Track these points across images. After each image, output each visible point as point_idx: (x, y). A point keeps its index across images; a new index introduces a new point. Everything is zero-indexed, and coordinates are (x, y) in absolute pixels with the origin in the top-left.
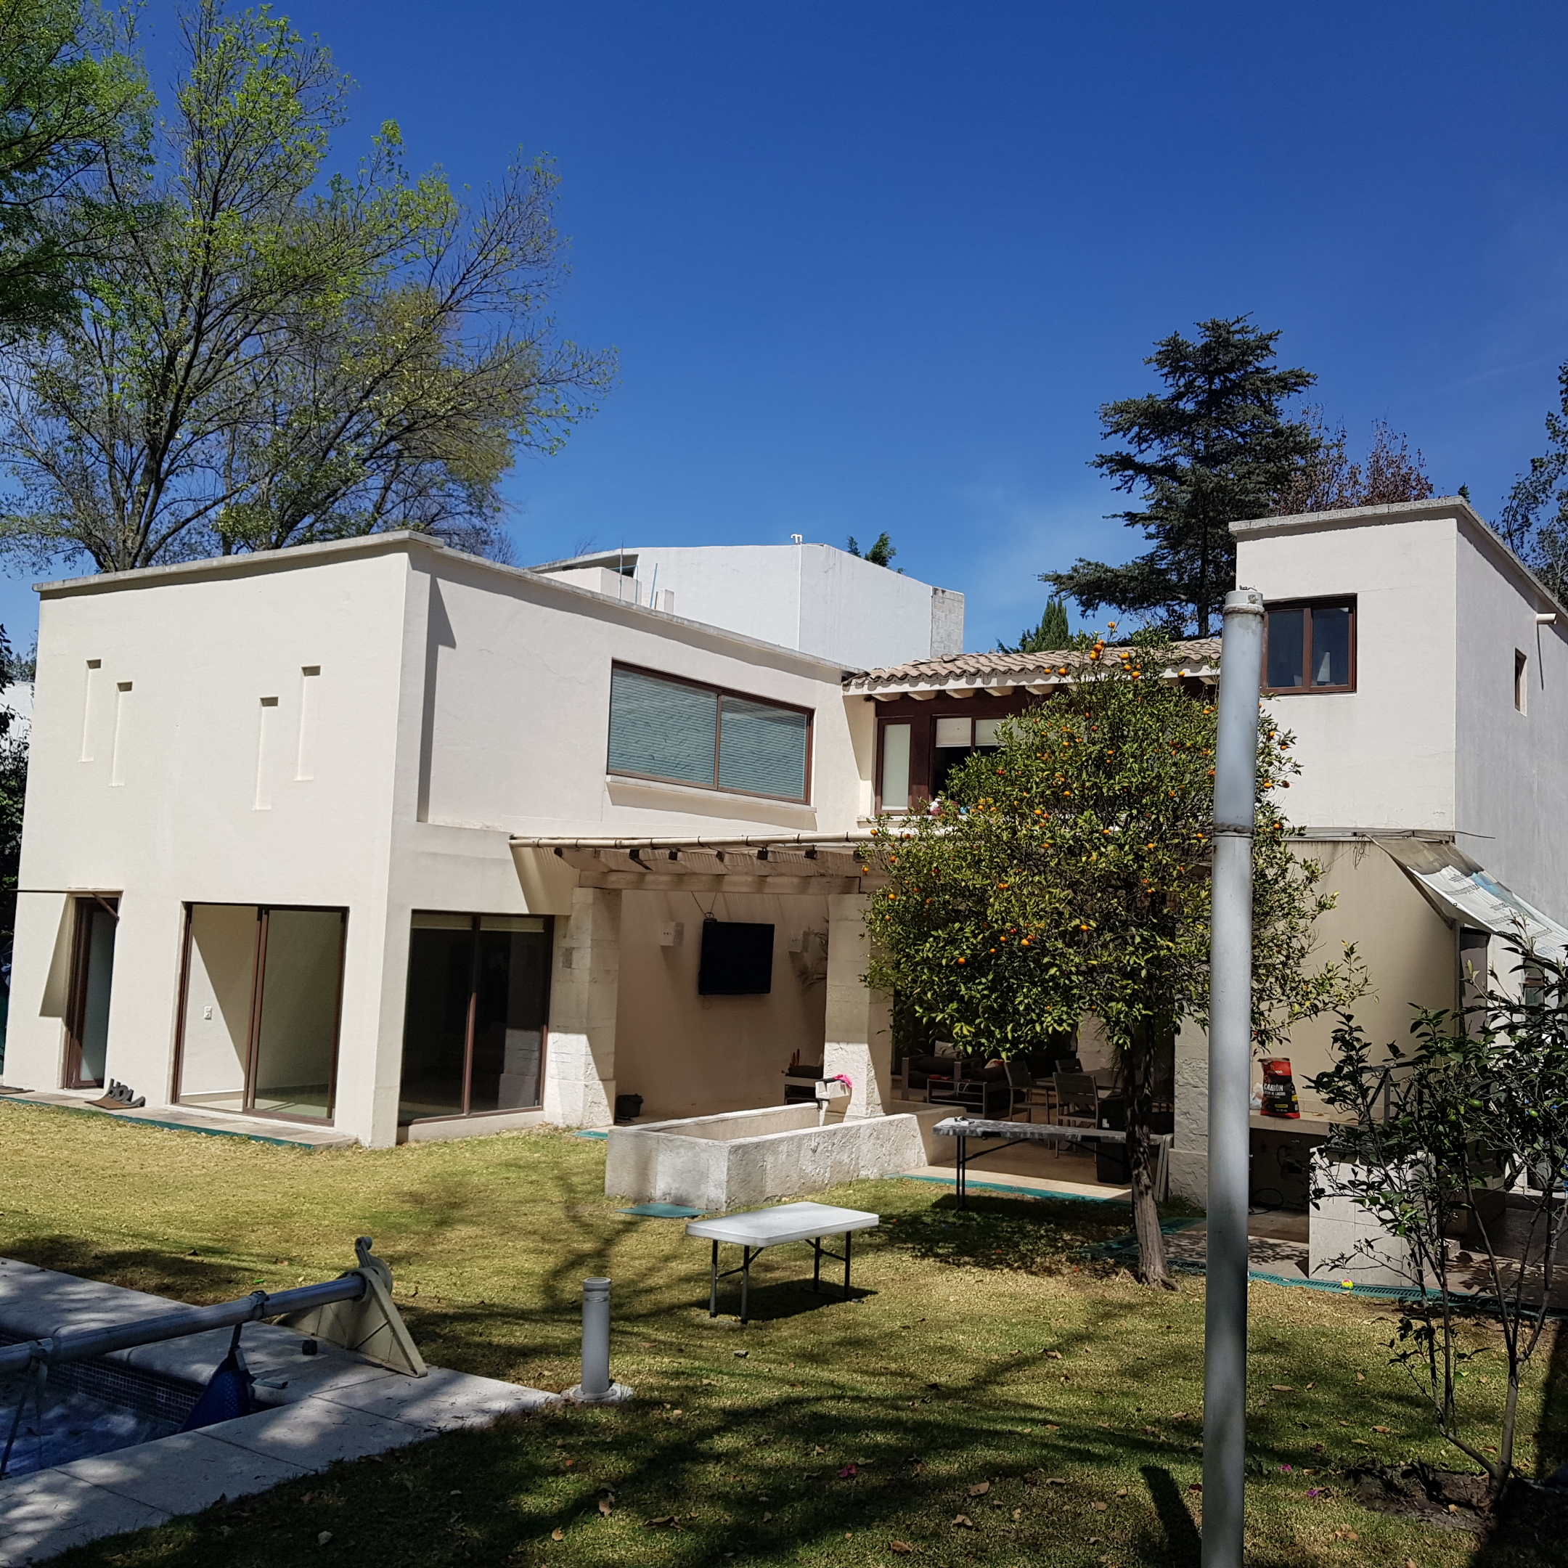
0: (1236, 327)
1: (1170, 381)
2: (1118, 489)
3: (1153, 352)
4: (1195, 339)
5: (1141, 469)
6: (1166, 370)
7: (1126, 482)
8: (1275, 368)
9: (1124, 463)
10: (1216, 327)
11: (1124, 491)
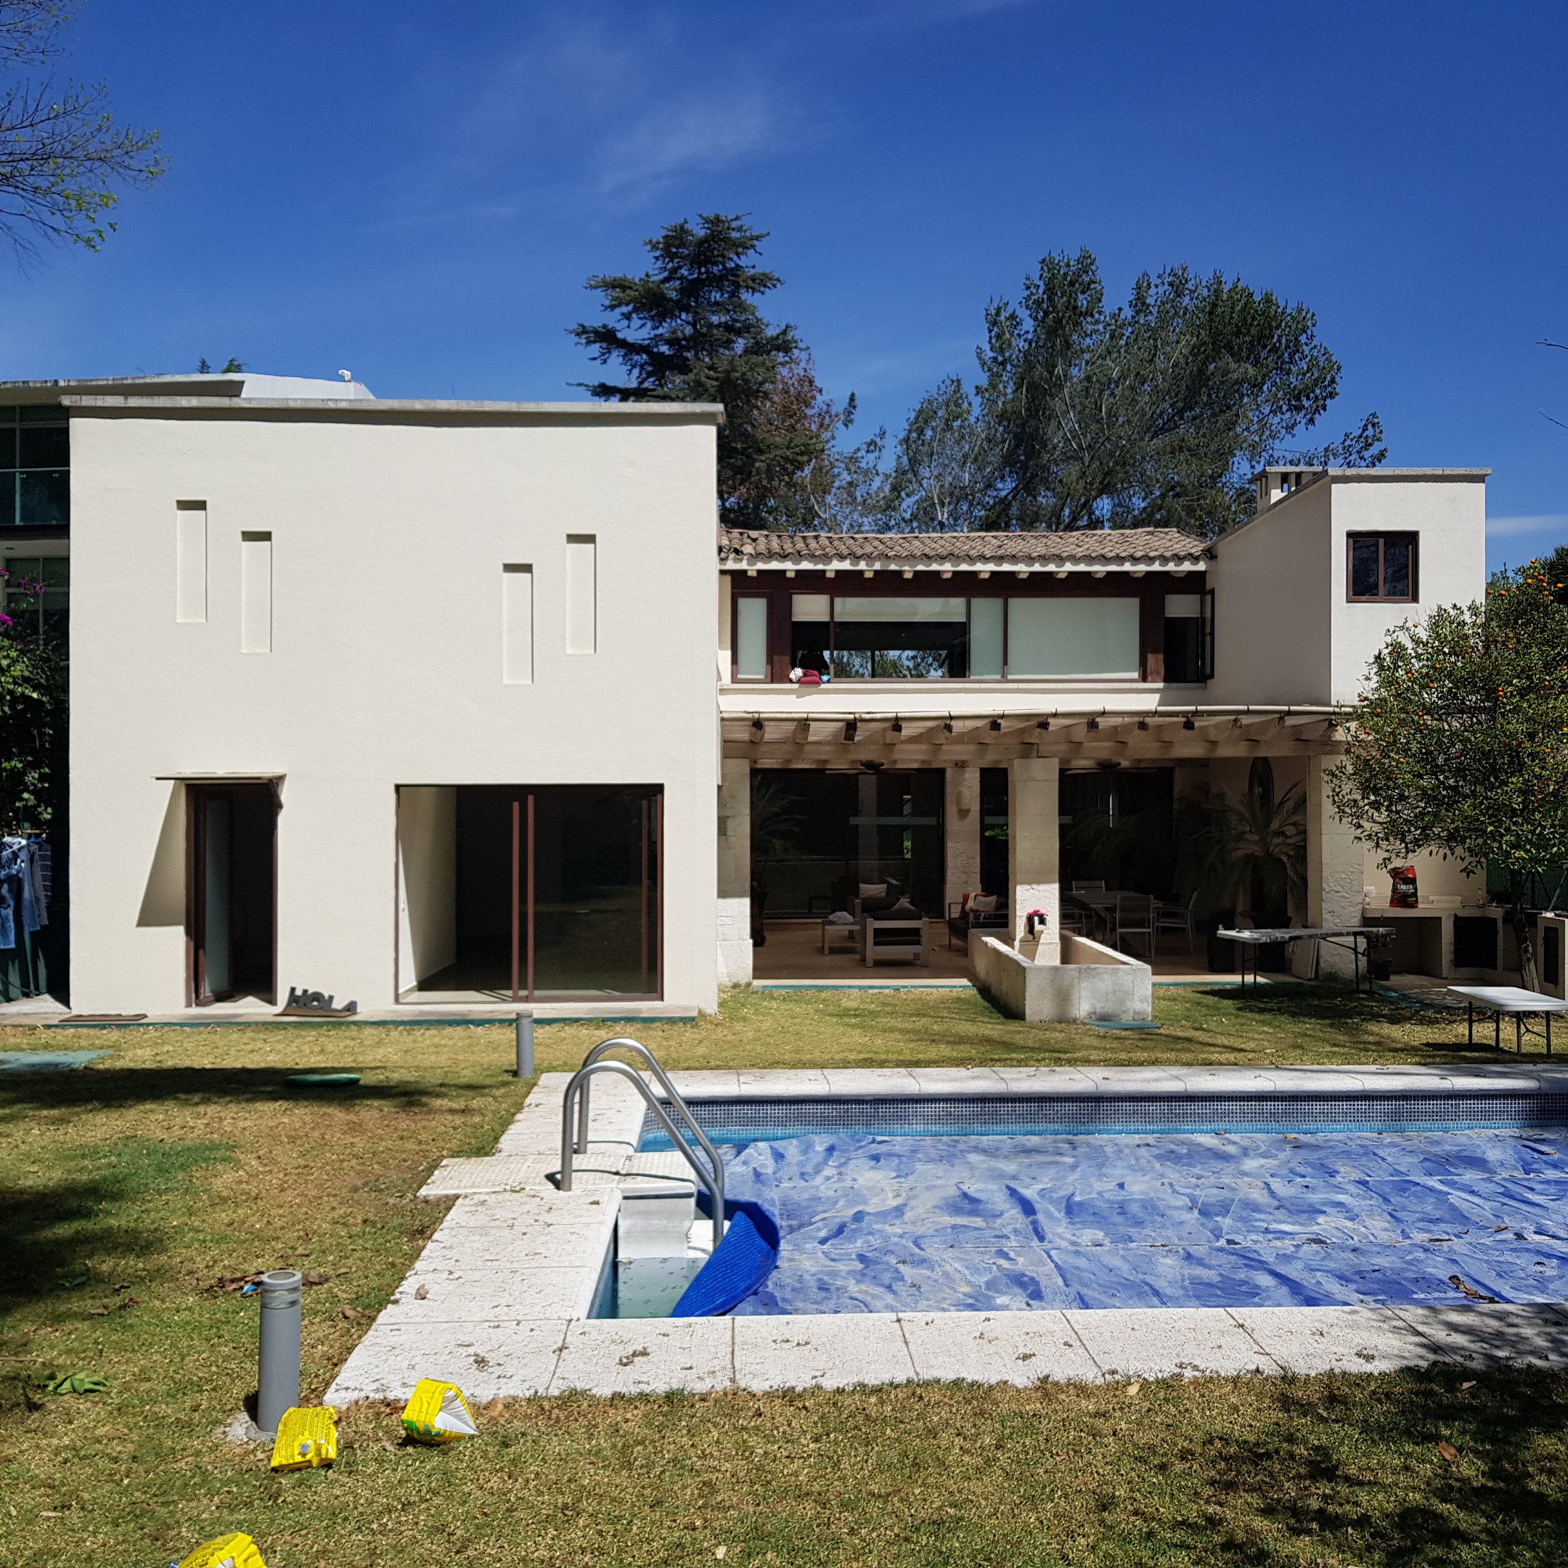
0: (734, 224)
1: (659, 264)
2: (595, 359)
3: (658, 235)
4: (698, 231)
5: (623, 344)
6: (658, 253)
7: (603, 354)
8: (754, 267)
9: (607, 338)
10: (717, 220)
11: (599, 361)
